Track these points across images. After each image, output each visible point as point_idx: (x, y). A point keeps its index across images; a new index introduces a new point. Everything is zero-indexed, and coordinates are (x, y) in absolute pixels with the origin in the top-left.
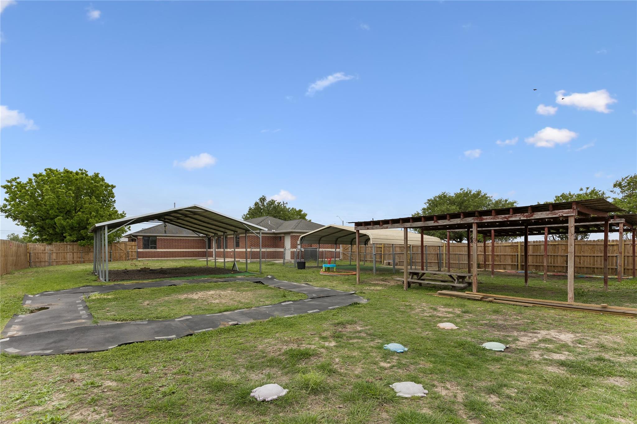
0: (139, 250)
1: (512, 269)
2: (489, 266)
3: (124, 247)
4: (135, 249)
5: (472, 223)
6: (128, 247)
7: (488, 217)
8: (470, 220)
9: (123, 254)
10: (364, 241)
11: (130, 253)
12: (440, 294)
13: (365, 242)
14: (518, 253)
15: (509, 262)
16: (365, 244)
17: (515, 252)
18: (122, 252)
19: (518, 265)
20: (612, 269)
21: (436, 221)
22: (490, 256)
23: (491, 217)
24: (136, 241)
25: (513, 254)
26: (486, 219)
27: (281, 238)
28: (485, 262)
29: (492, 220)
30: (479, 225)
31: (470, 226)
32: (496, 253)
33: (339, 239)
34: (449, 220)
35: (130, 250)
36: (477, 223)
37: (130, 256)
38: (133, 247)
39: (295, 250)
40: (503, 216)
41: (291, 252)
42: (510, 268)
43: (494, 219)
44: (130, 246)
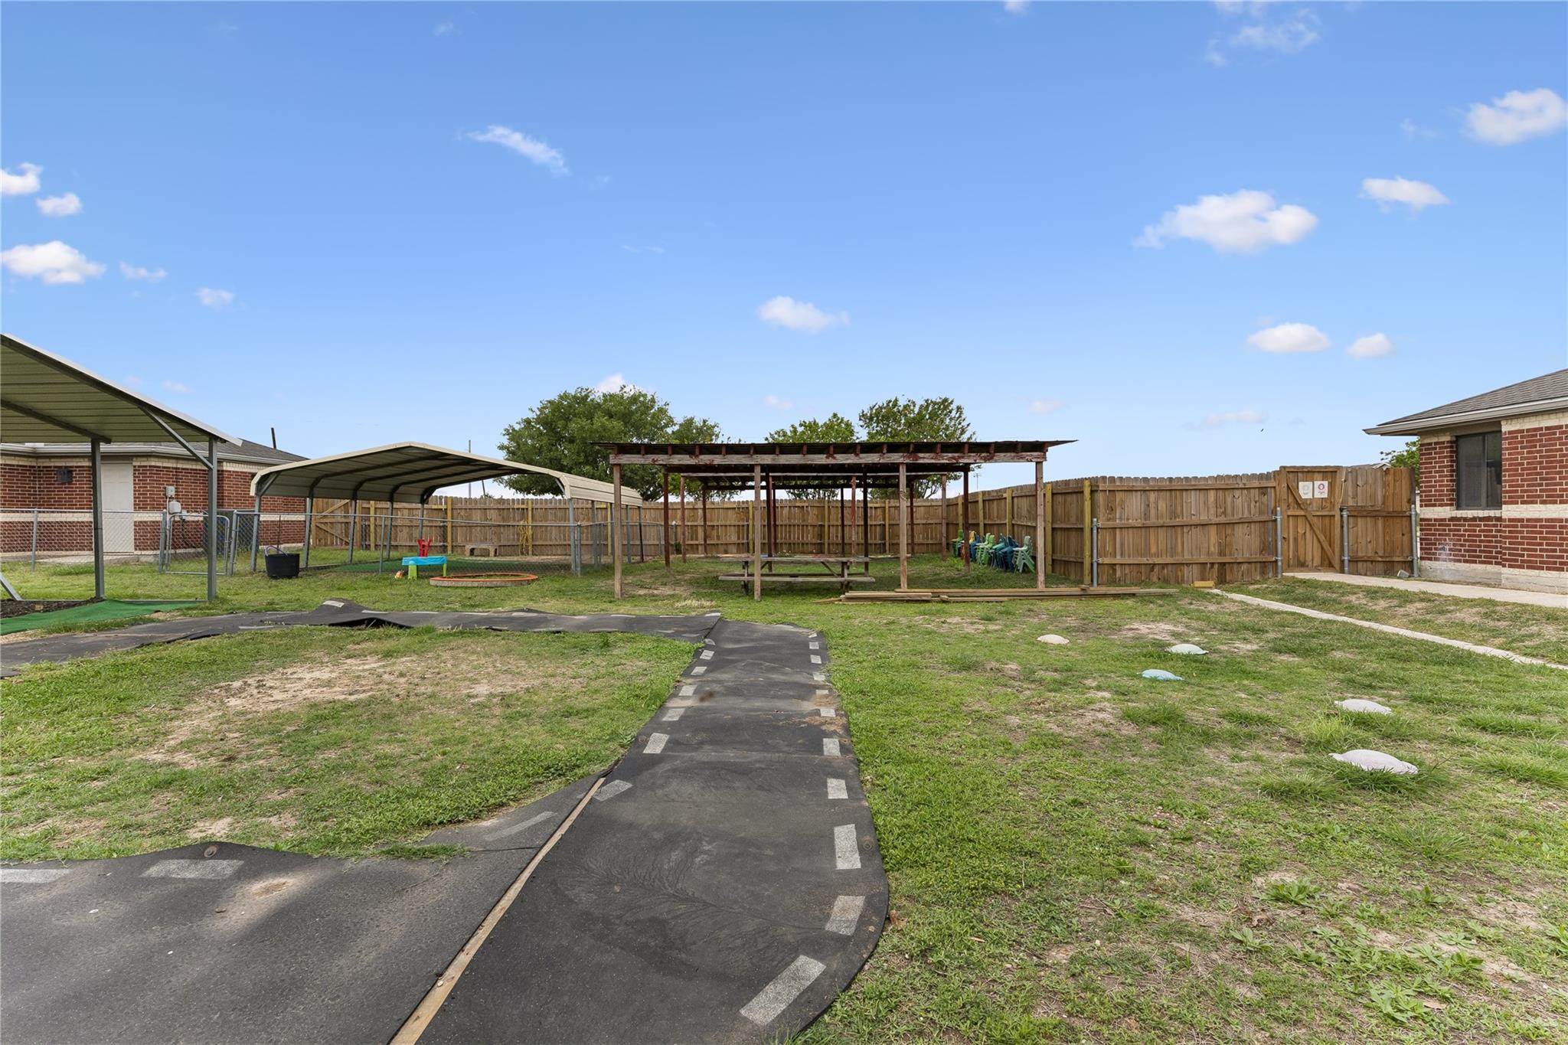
1: (738, 552)
2: (697, 549)
5: (898, 465)
7: (927, 455)
8: (896, 458)
10: (421, 491)
12: (850, 599)
13: (422, 496)
14: (747, 521)
15: (734, 538)
16: (423, 501)
17: (742, 520)
19: (748, 543)
20: (875, 544)
21: (830, 455)
22: (699, 528)
23: (932, 455)
25: (741, 523)
26: (924, 458)
27: (70, 472)
28: (705, 541)
29: (933, 461)
30: (910, 468)
31: (895, 467)
32: (711, 521)
33: (365, 484)
34: (857, 455)
36: (907, 464)
39: (154, 516)
40: (950, 455)
41: (137, 524)
42: (734, 549)
43: (936, 459)
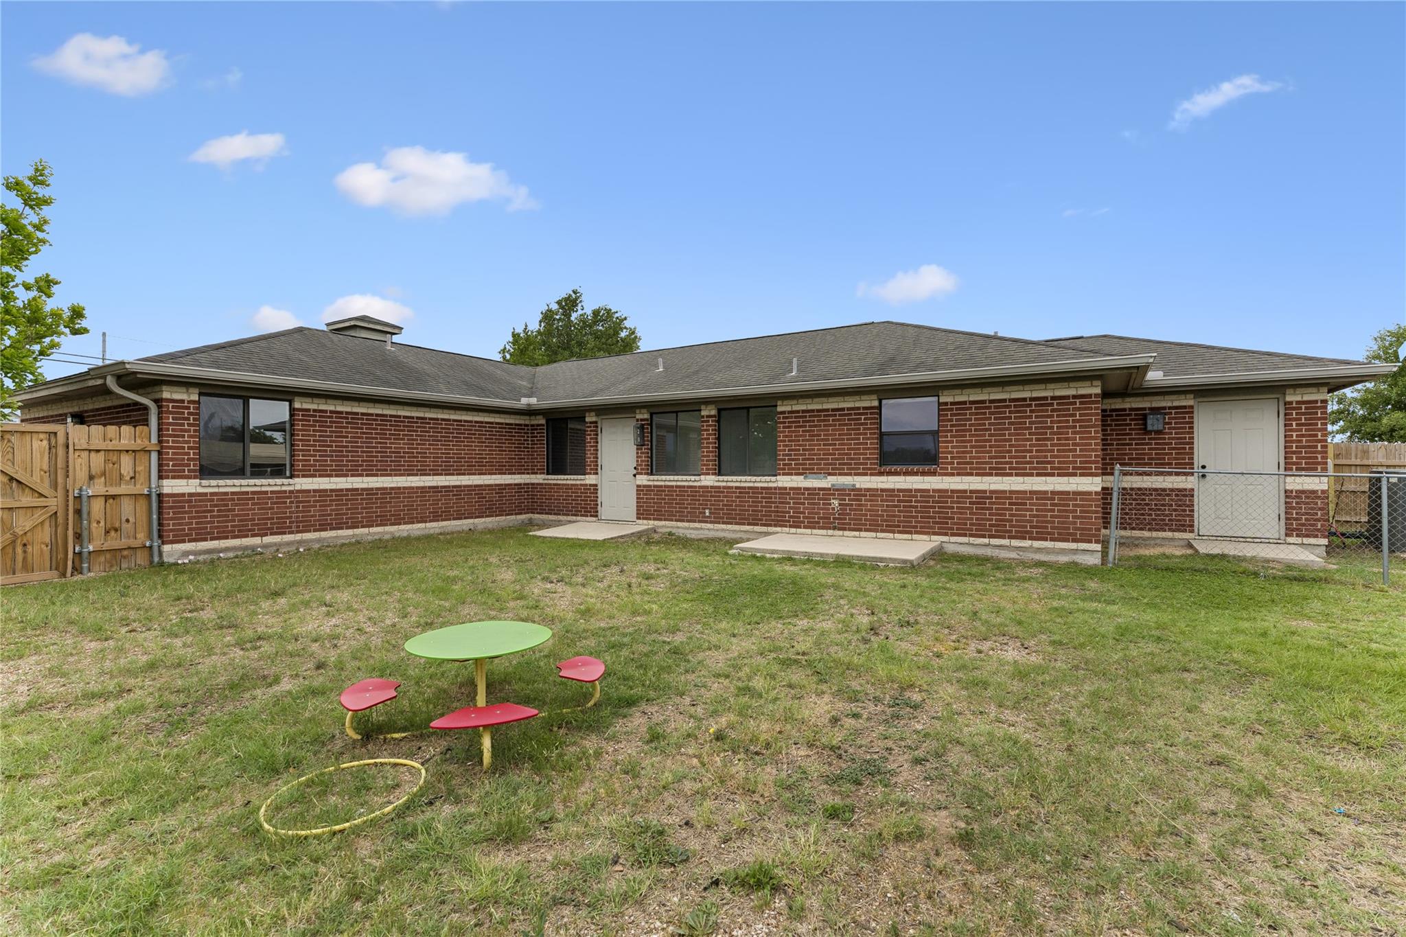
0: (172, 486)
3: (41, 461)
4: (141, 478)
6: (79, 466)
9: (39, 516)
11: (97, 507)
18: (27, 500)
24: (145, 422)
35: (99, 488)
37: (97, 530)
38: (126, 463)
44: (98, 461)
